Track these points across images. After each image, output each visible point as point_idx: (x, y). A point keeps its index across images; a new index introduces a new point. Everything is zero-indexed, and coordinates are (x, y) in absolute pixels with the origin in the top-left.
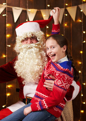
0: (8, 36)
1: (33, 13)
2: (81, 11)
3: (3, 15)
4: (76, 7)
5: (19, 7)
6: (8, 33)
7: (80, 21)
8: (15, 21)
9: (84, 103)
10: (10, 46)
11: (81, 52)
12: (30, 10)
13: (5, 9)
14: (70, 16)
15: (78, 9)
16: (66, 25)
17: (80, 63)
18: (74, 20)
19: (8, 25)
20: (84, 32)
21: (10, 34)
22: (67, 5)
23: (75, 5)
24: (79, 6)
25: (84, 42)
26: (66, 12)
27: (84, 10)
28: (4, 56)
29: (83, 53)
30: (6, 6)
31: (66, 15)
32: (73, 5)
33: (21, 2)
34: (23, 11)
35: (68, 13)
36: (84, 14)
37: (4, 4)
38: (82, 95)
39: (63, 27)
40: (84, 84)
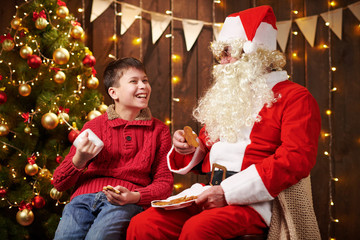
0: (175, 80)
2: (327, 24)
3: (167, 36)
4: (315, 18)
5: (197, 19)
6: (175, 75)
7: (325, 46)
8: (189, 49)
9: (337, 220)
10: (178, 100)
11: (329, 112)
12: (219, 25)
13: (170, 24)
14: (304, 37)
15: (321, 22)
16: (295, 55)
17: (326, 135)
18: (312, 43)
19: (175, 57)
20: (334, 69)
21: (179, 76)
22: (296, 12)
23: (314, 14)
24: (322, 15)
25: (335, 89)
26: (295, 27)
27: (332, 23)
28: (168, 122)
29: (332, 114)
31: (296, 33)
32: (309, 14)
33: (201, 10)
34: (204, 27)
35: (298, 30)
36: (332, 32)
37: (168, 12)
38: (332, 204)
40: (336, 180)
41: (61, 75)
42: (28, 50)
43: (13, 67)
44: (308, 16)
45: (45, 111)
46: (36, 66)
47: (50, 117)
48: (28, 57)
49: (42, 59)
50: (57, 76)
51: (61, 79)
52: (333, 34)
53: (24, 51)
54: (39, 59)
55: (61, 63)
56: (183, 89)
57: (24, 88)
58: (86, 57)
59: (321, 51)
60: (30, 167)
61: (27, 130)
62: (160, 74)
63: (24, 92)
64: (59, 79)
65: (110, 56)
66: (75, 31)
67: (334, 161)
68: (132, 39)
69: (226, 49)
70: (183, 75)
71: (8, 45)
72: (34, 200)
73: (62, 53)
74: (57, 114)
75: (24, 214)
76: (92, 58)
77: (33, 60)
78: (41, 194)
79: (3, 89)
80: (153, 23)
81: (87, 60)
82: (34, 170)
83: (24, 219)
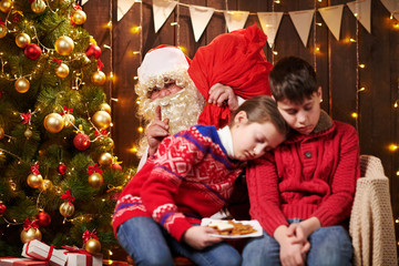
1: (239, 20)
2: (355, 15)
3: (172, 24)
4: (341, 7)
5: (206, 5)
7: (352, 40)
8: (197, 39)
11: (355, 115)
12: (232, 13)
13: (175, 10)
14: (328, 29)
16: (317, 49)
18: (337, 37)
20: (362, 66)
23: (339, 3)
24: (349, 4)
25: (363, 89)
26: (318, 17)
27: (360, 14)
29: (359, 117)
30: (177, 3)
31: (320, 24)
34: (214, 15)
35: (322, 21)
36: (360, 24)
41: (64, 68)
42: (26, 38)
43: (5, 58)
44: (332, 5)
45: (49, 111)
46: (35, 57)
47: (55, 119)
48: (26, 46)
49: (42, 49)
50: (60, 69)
52: (361, 26)
53: (21, 39)
54: (38, 48)
55: (64, 54)
57: (21, 84)
58: (91, 47)
59: (346, 44)
60: (34, 178)
61: (27, 133)
63: (22, 88)
64: (62, 73)
65: (105, 46)
66: (77, 16)
68: (129, 27)
72: (38, 217)
73: (66, 42)
74: (62, 114)
76: (97, 48)
77: (31, 50)
78: (46, 211)
80: (155, 8)
81: (92, 51)
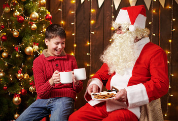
0: (92, 22)
6: (92, 20)
7: (170, 7)
8: (100, 7)
9: (172, 95)
10: (93, 33)
11: (170, 41)
14: (159, 2)
16: (154, 11)
17: (169, 53)
18: (163, 6)
19: (92, 11)
20: (174, 20)
21: (94, 20)
25: (174, 30)
28: (88, 44)
29: (172, 42)
38: (170, 87)
39: (151, 14)
40: (173, 75)
41: (34, 26)
42: (17, 13)
43: (9, 21)
45: (26, 46)
46: (22, 22)
47: (29, 49)
48: (17, 17)
49: (25, 17)
50: (32, 27)
51: (35, 28)
53: (16, 14)
54: (23, 18)
55: (34, 20)
56: (96, 27)
57: (15, 34)
58: (47, 15)
59: (168, 10)
60: (19, 75)
61: (17, 55)
62: (84, 18)
64: (33, 28)
65: (59, 9)
67: (172, 65)
68: (70, 1)
69: (120, 27)
70: (96, 20)
71: (7, 10)
72: (21, 91)
73: (35, 15)
74: (32, 47)
75: (16, 99)
76: (50, 16)
77: (20, 19)
79: (5, 34)
81: (48, 17)
82: (21, 77)
83: (16, 102)
